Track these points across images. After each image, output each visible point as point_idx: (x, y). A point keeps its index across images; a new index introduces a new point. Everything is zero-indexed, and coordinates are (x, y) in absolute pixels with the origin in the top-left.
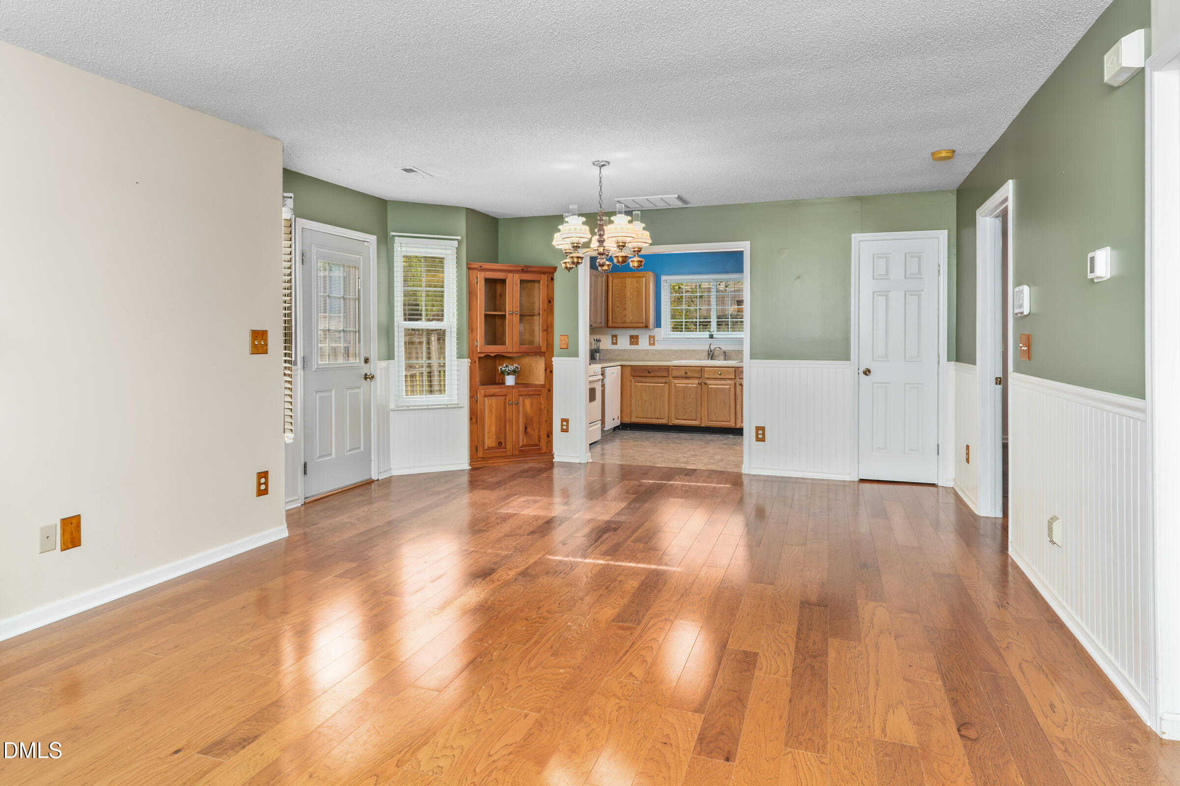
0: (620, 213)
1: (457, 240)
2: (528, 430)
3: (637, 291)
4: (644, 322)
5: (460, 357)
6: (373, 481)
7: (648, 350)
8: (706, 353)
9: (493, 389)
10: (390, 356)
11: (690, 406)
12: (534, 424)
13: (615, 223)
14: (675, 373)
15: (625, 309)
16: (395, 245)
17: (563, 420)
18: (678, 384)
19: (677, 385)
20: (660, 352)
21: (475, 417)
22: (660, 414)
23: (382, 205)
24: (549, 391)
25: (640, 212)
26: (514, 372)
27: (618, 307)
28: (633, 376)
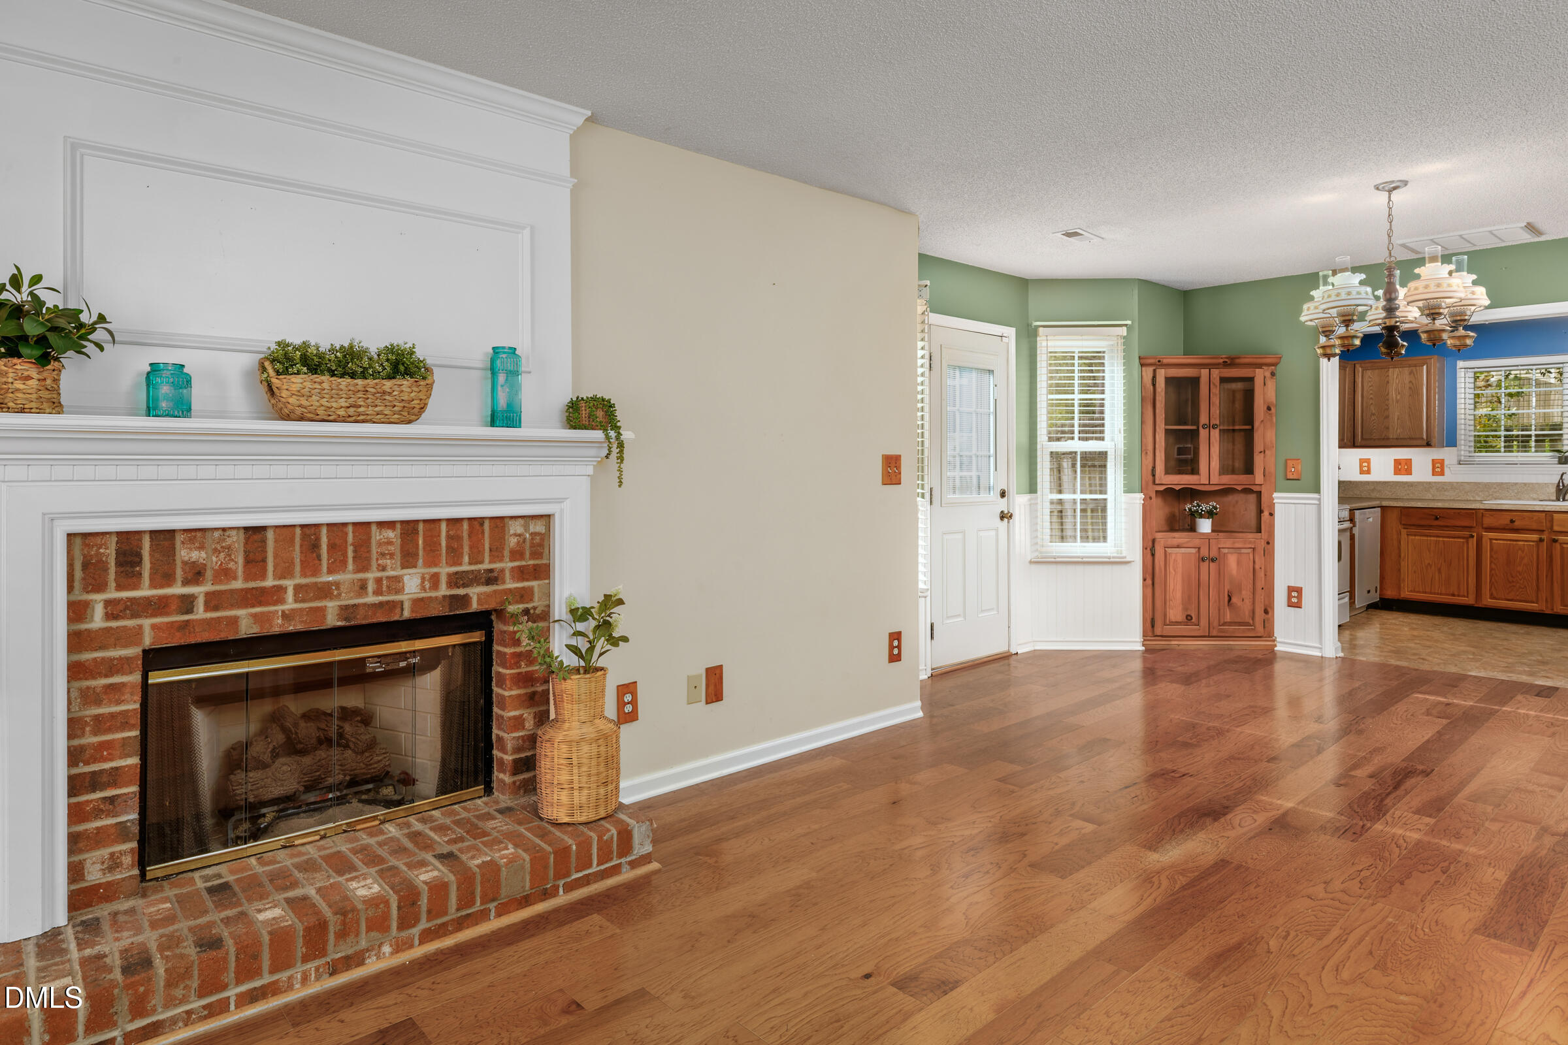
0: (1433, 259)
1: (1126, 325)
2: (1234, 600)
3: (1410, 388)
4: (1425, 437)
5: (1128, 490)
6: (1012, 655)
7: (1430, 483)
8: (1553, 490)
9: (1180, 537)
10: (1032, 489)
11: (1520, 577)
12: (1244, 592)
13: (1422, 278)
14: (1488, 521)
15: (1387, 417)
16: (1038, 339)
17: (1291, 589)
18: (1496, 540)
19: (1494, 541)
20: (1452, 486)
21: (1152, 577)
22: (1459, 587)
23: (1022, 285)
24: (1268, 543)
25: (1466, 257)
26: (1210, 514)
27: (1374, 414)
28: (1404, 525)
